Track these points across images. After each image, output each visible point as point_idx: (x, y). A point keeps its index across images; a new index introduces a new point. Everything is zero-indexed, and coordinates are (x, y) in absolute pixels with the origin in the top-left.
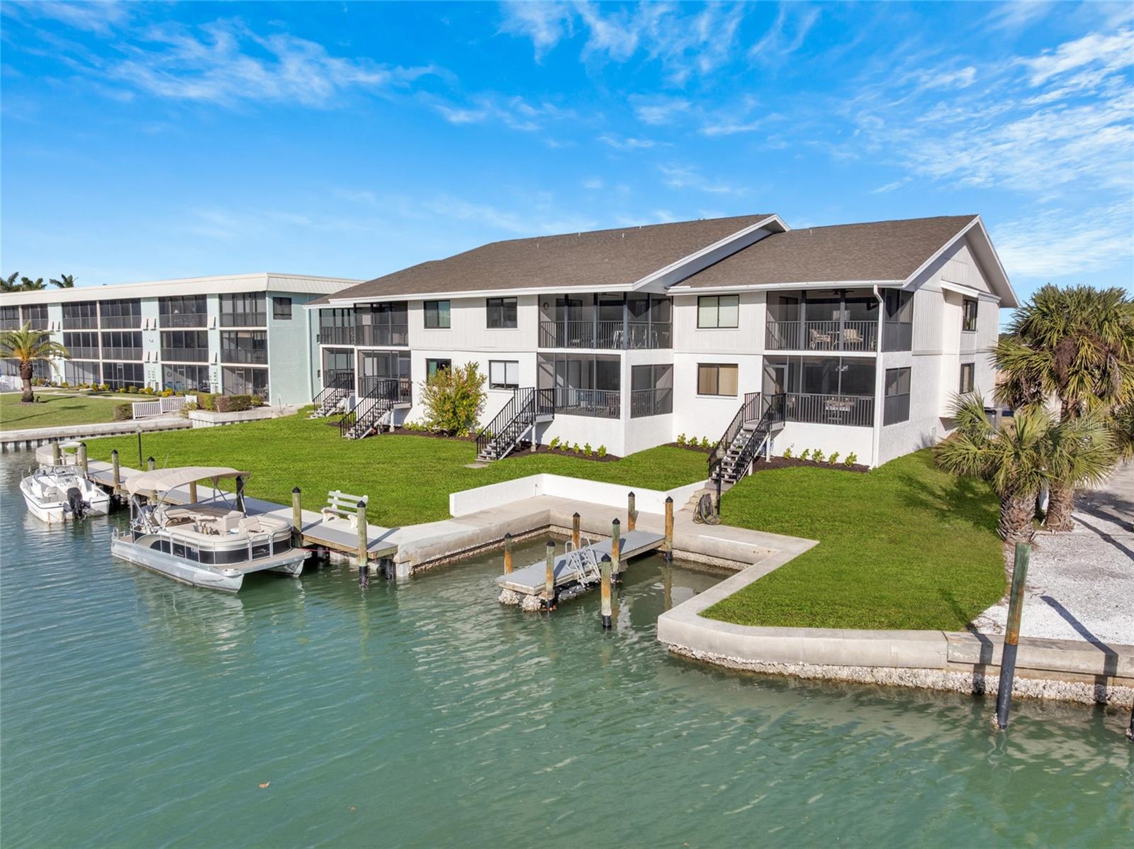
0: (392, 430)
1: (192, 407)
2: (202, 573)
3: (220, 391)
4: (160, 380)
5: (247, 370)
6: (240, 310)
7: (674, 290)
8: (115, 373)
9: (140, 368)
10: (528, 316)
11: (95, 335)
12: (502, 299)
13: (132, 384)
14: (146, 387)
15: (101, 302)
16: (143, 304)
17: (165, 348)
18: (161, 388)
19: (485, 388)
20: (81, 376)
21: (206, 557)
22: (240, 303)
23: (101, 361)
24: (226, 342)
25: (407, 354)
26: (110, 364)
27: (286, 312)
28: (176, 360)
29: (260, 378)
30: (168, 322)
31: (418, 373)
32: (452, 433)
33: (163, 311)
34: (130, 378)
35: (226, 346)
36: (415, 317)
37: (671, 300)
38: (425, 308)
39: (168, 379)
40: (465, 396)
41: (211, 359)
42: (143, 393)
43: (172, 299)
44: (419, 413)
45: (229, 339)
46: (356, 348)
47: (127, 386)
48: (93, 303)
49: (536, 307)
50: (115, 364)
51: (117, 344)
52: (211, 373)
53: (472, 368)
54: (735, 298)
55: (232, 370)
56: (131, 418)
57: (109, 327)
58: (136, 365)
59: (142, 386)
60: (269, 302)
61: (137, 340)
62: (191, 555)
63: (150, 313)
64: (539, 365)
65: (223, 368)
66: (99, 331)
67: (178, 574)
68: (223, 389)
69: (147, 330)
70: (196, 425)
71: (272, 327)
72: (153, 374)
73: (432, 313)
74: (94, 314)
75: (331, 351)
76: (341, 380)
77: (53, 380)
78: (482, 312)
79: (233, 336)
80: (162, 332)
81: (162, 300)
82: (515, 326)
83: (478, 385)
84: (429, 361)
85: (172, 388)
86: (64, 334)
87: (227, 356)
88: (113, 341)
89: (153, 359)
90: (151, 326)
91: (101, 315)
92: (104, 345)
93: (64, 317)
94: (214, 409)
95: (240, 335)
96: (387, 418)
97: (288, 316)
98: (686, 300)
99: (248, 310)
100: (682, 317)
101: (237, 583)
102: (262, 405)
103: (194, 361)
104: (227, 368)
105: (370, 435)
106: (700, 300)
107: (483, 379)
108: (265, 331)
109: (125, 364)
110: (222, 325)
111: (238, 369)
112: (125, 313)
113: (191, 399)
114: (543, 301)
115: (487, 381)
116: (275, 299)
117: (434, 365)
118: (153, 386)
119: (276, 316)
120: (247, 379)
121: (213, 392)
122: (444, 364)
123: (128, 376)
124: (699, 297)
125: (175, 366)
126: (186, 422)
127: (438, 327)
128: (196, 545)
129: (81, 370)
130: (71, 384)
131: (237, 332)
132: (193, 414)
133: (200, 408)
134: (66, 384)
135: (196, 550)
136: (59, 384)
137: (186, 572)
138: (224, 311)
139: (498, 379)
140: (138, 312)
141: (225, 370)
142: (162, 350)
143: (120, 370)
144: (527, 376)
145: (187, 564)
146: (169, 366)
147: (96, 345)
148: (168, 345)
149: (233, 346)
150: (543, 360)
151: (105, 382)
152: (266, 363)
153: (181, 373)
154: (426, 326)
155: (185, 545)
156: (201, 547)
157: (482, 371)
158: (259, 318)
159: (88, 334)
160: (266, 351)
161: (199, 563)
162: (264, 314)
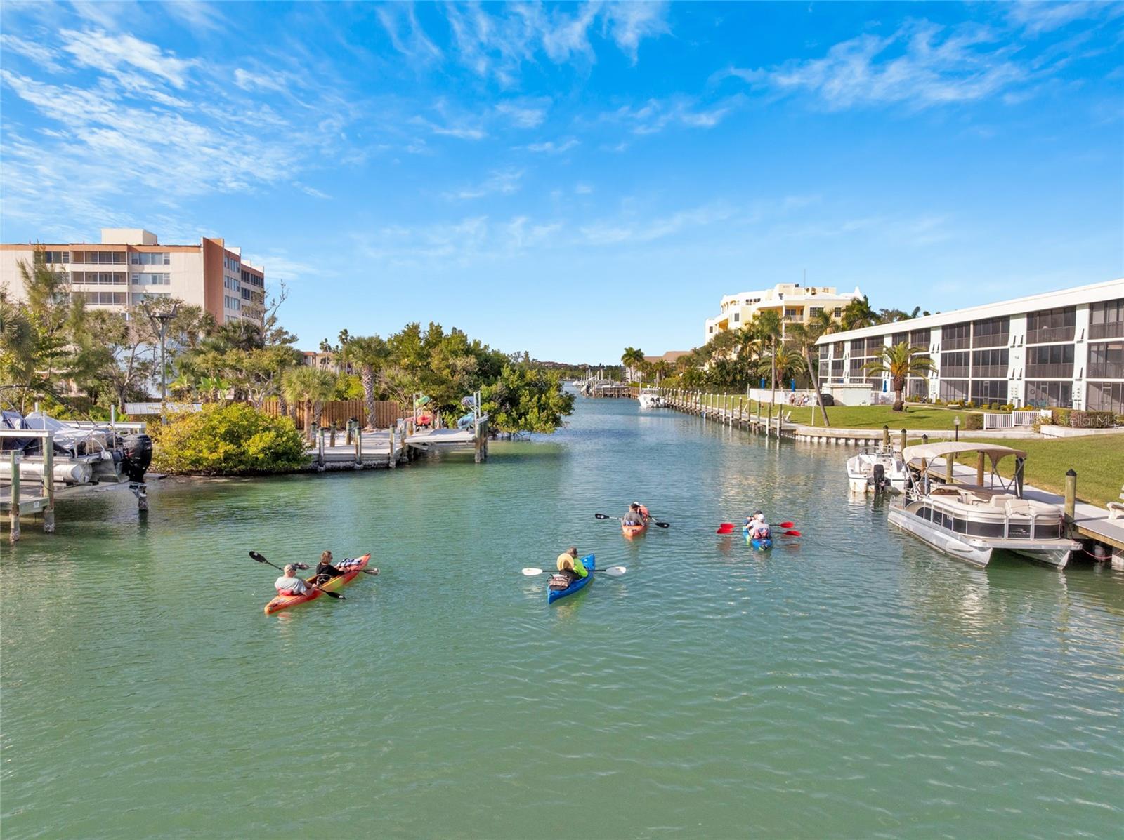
1: (1046, 422)
2: (953, 542)
3: (1083, 408)
4: (1022, 397)
5: (1114, 385)
6: (1110, 320)
8: (982, 391)
9: (1004, 385)
11: (967, 354)
13: (996, 401)
14: (1008, 403)
15: (975, 322)
16: (1012, 322)
17: (1030, 364)
18: (1022, 405)
20: (953, 394)
21: (959, 526)
22: (1113, 312)
23: (970, 379)
24: (1093, 355)
26: (978, 382)
28: (1039, 377)
30: (1035, 336)
33: (1030, 327)
34: (994, 395)
35: (1093, 360)
39: (1031, 396)
41: (1076, 374)
42: (1005, 409)
43: (1040, 313)
45: (1098, 352)
47: (992, 402)
48: (967, 324)
50: (982, 382)
51: (985, 363)
52: (1074, 389)
55: (1098, 385)
57: (980, 347)
58: (1001, 382)
59: (1005, 403)
61: (1003, 358)
62: (947, 523)
63: (1018, 329)
65: (1088, 383)
66: (971, 350)
67: (934, 541)
68: (1086, 405)
69: (1014, 346)
72: (1016, 391)
74: (967, 334)
77: (930, 397)
79: (1101, 348)
80: (1028, 348)
81: (1030, 315)
86: (942, 354)
87: (1093, 371)
88: (981, 359)
89: (1017, 376)
90: (1018, 342)
91: (974, 336)
92: (974, 364)
93: (943, 339)
95: (1108, 347)
103: (1058, 377)
104: (1092, 383)
109: (991, 382)
110: (1089, 338)
111: (1105, 384)
112: (996, 331)
113: (1046, 414)
118: (1015, 403)
121: (1075, 407)
123: (993, 393)
125: (1038, 382)
128: (951, 513)
129: (953, 389)
130: (944, 401)
131: (1105, 344)
133: (1054, 423)
134: (939, 400)
135: (951, 518)
136: (934, 401)
137: (941, 539)
138: (1092, 323)
140: (1006, 330)
141: (1091, 386)
142: (1027, 367)
143: (986, 388)
145: (943, 532)
146: (1032, 383)
147: (967, 364)
148: (1034, 362)
149: (1101, 360)
151: (972, 399)
153: (1045, 391)
155: (943, 512)
156: (956, 515)
159: (962, 353)
161: (952, 531)
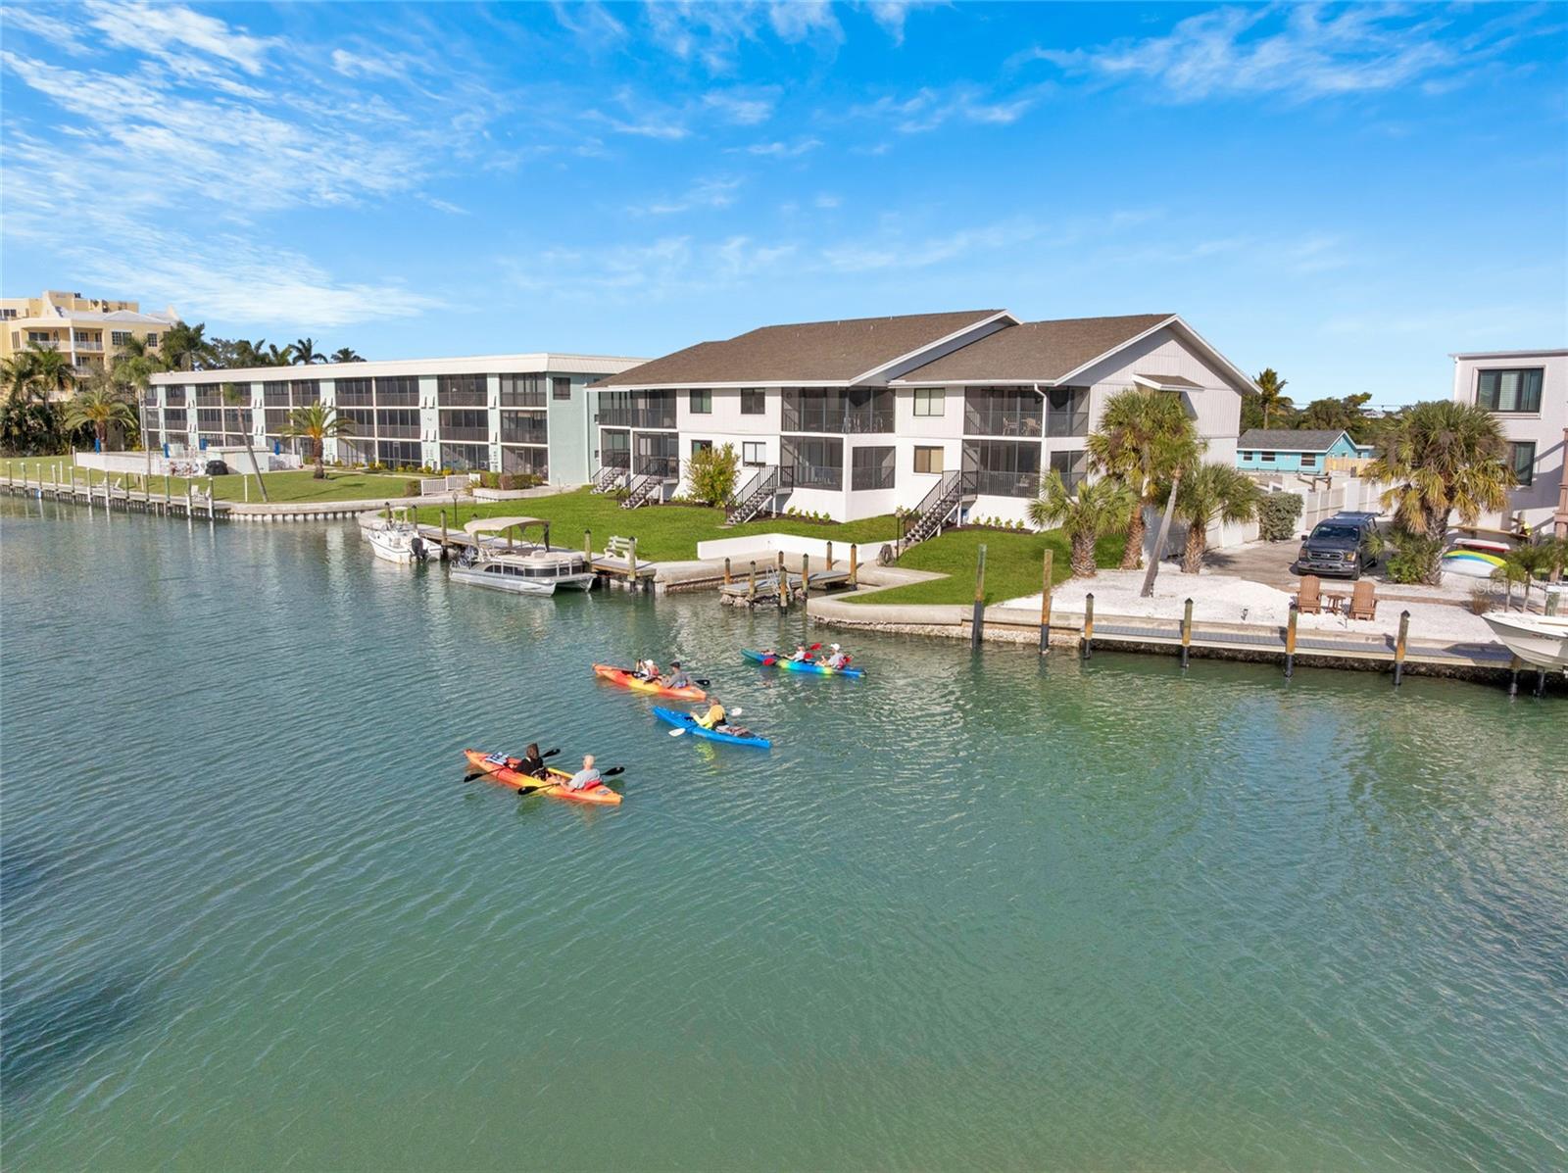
0: (661, 502)
1: (475, 485)
2: (525, 584)
3: (500, 470)
4: (437, 458)
5: (527, 449)
6: (520, 389)
7: (894, 383)
8: (391, 452)
9: (418, 446)
10: (773, 403)
11: (370, 412)
12: (753, 389)
13: (410, 463)
14: (424, 466)
15: (377, 379)
16: (420, 382)
17: (444, 426)
18: (439, 468)
19: (739, 465)
20: (354, 454)
21: (529, 573)
22: (520, 383)
23: (376, 439)
24: (505, 421)
25: (676, 436)
26: (385, 442)
27: (565, 392)
28: (455, 439)
29: (539, 458)
30: (447, 400)
31: (685, 452)
32: (711, 504)
33: (441, 389)
34: (410, 456)
35: (506, 426)
36: (683, 403)
37: (893, 391)
38: (691, 396)
39: (446, 458)
40: (721, 473)
41: (492, 438)
42: (422, 472)
43: (451, 377)
44: (684, 489)
45: (509, 419)
46: (632, 430)
47: (403, 464)
48: (368, 380)
49: (780, 398)
50: (391, 442)
51: (393, 421)
52: (491, 452)
53: (729, 448)
54: (941, 391)
55: (512, 449)
56: (420, 494)
57: (384, 405)
58: (412, 443)
59: (420, 465)
60: (549, 382)
61: (414, 419)
62: (518, 572)
63: (428, 391)
64: (782, 446)
65: (503, 447)
66: (375, 408)
67: (507, 587)
68: (503, 468)
69: (425, 408)
70: (480, 501)
71: (552, 407)
72: (431, 452)
73: (697, 400)
74: (369, 390)
75: (609, 431)
76: (617, 459)
78: (737, 400)
79: (513, 415)
80: (440, 411)
81: (440, 378)
82: (763, 413)
83: (734, 463)
84: (694, 442)
85: (449, 466)
86: (337, 410)
87: (506, 436)
88: (389, 419)
89: (431, 437)
90: (430, 404)
91: (377, 392)
92: (379, 423)
93: (338, 393)
94: (497, 487)
95: (520, 415)
96: (657, 492)
97: (566, 396)
98: (904, 392)
99: (528, 390)
100: (902, 406)
101: (551, 589)
102: (542, 484)
103: (474, 440)
104: (507, 447)
105: (642, 505)
106: (916, 392)
107: (738, 458)
108: (545, 412)
109: (400, 443)
110: (502, 405)
111: (516, 448)
112: (402, 390)
113: (474, 477)
114: (786, 393)
115: (741, 459)
116: (554, 380)
117: (698, 445)
118: (431, 465)
119: (556, 396)
120: (527, 461)
121: (492, 470)
122: (706, 445)
123: (405, 455)
124: (915, 390)
125: (454, 445)
126: (471, 499)
127: (702, 412)
129: (354, 449)
130: (344, 462)
131: (517, 412)
132: (478, 492)
133: (483, 486)
134: (340, 462)
135: (523, 569)
137: (513, 584)
138: (504, 391)
139: (750, 458)
140: (415, 390)
141: (505, 450)
142: (440, 429)
143: (397, 448)
144: (772, 455)
145: (516, 579)
146: (448, 445)
147: (370, 422)
148: (447, 424)
149: (513, 426)
150: (785, 442)
151: (381, 461)
152: (546, 443)
153: (461, 453)
154: (692, 411)
155: (513, 566)
156: (525, 566)
157: (737, 450)
158: (538, 398)
159: (363, 411)
160: (546, 431)
161: (524, 578)
162: (545, 394)
